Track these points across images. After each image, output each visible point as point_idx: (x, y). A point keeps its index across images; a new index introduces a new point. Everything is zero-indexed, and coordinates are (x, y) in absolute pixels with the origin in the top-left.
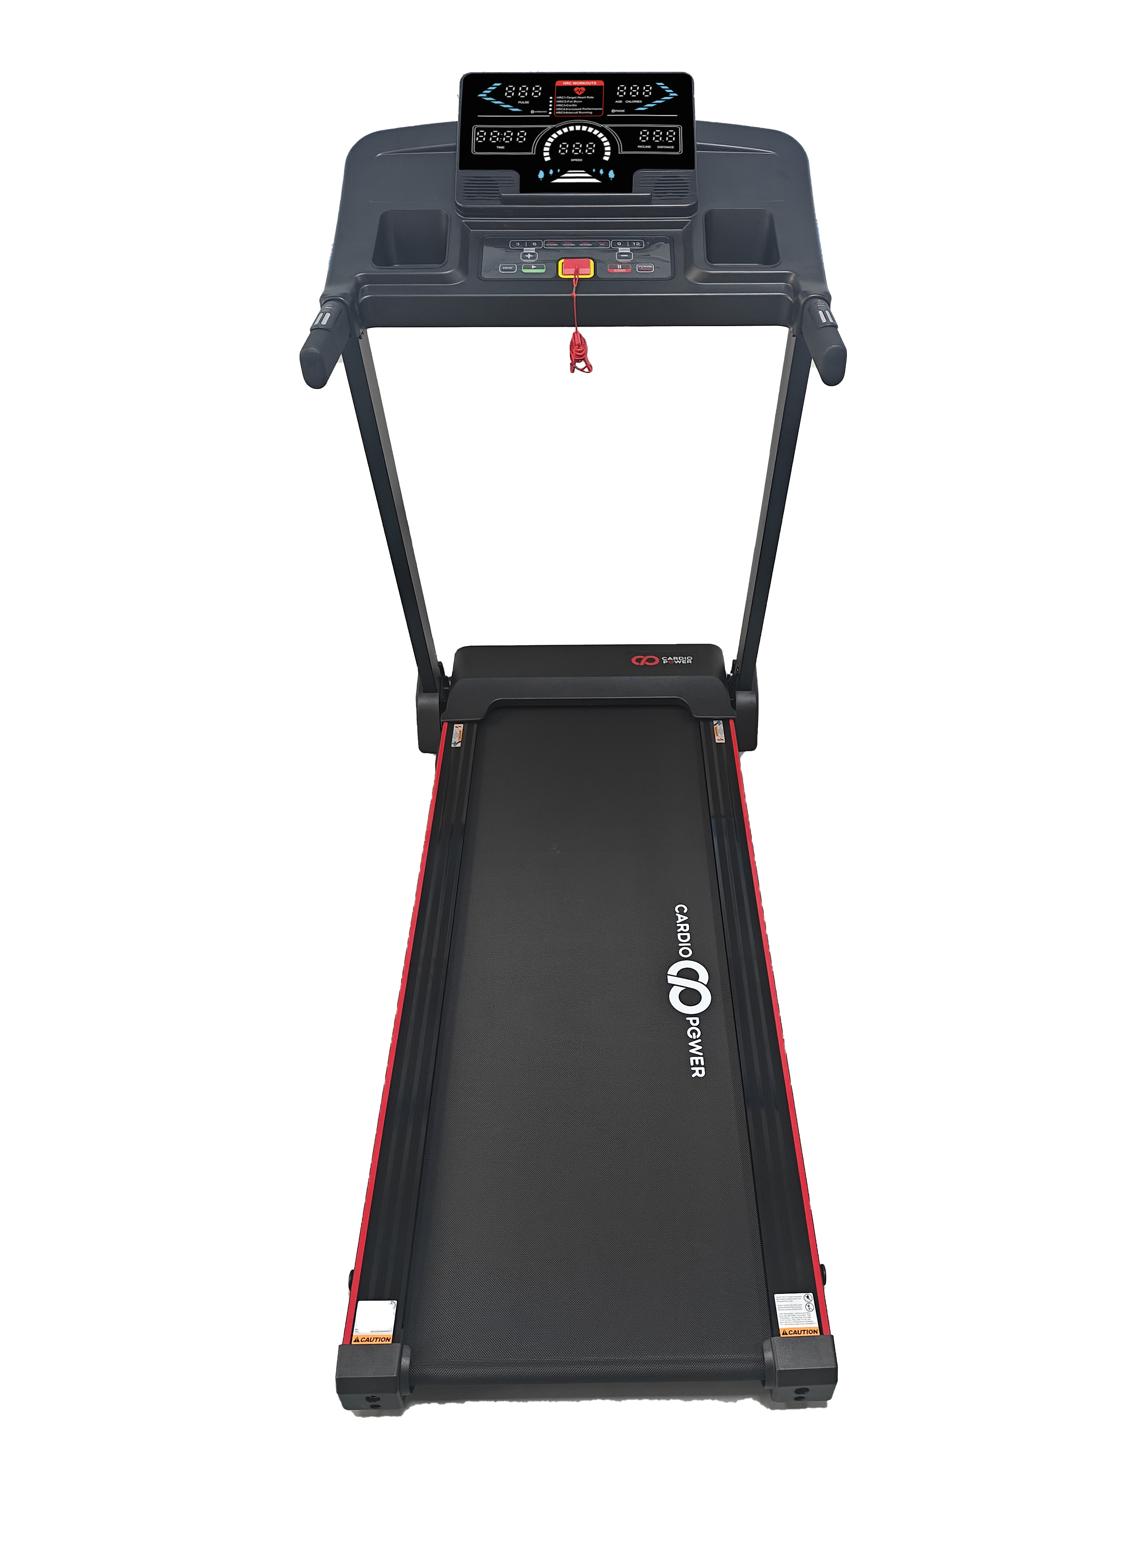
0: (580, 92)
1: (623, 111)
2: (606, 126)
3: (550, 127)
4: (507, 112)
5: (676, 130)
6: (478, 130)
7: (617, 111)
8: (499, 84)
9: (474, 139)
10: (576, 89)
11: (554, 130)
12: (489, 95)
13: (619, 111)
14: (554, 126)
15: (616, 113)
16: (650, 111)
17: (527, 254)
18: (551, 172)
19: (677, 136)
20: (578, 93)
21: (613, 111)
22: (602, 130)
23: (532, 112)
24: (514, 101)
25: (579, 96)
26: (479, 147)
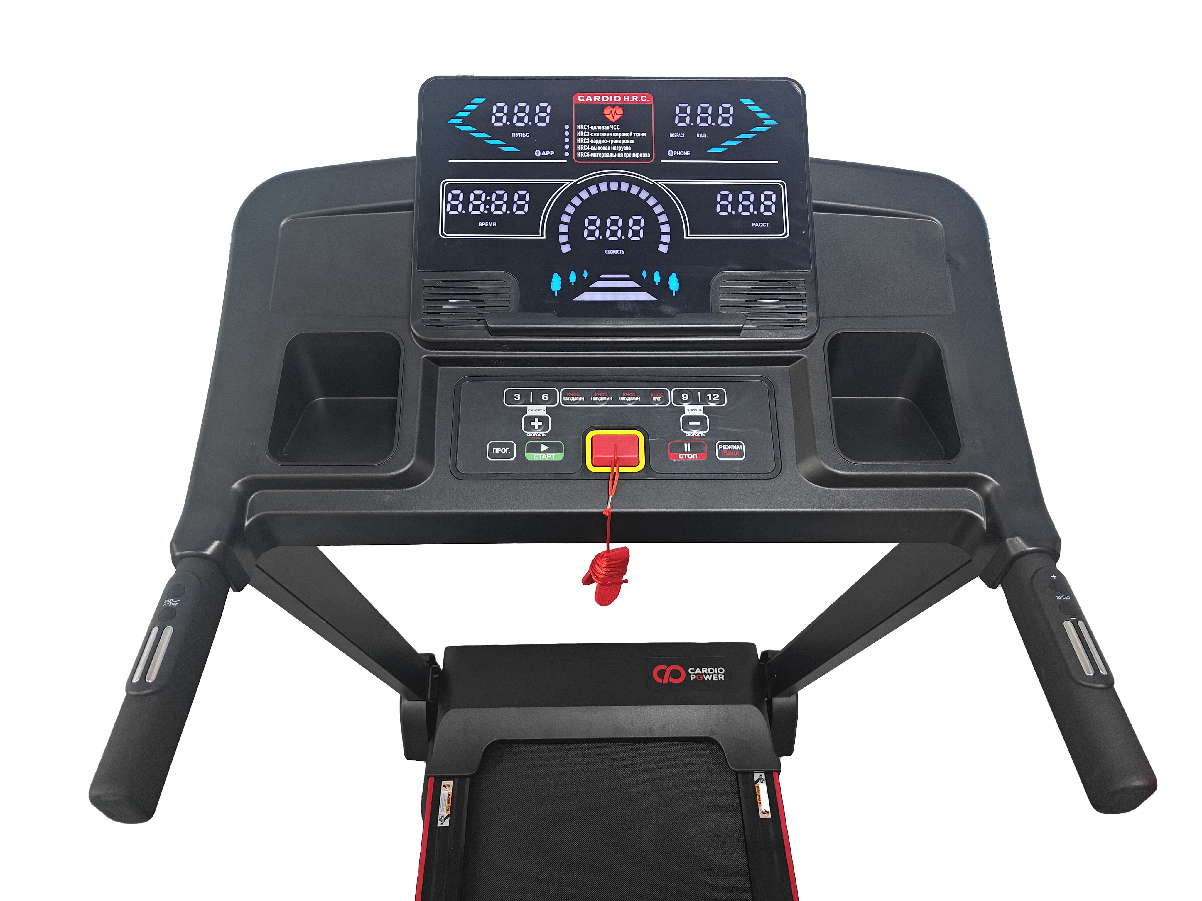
0: (613, 117)
1: (687, 153)
2: (661, 183)
3: (568, 183)
4: (496, 153)
5: (776, 190)
6: (450, 188)
7: (677, 153)
8: (480, 100)
9: (444, 209)
10: (607, 111)
11: (574, 191)
12: (466, 121)
13: (680, 153)
14: (575, 181)
15: (675, 157)
16: (731, 153)
17: (532, 418)
18: (573, 278)
19: (778, 204)
20: (610, 117)
21: (671, 153)
22: (654, 191)
23: (538, 153)
24: (504, 133)
25: (613, 124)
26: (453, 224)
